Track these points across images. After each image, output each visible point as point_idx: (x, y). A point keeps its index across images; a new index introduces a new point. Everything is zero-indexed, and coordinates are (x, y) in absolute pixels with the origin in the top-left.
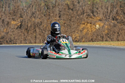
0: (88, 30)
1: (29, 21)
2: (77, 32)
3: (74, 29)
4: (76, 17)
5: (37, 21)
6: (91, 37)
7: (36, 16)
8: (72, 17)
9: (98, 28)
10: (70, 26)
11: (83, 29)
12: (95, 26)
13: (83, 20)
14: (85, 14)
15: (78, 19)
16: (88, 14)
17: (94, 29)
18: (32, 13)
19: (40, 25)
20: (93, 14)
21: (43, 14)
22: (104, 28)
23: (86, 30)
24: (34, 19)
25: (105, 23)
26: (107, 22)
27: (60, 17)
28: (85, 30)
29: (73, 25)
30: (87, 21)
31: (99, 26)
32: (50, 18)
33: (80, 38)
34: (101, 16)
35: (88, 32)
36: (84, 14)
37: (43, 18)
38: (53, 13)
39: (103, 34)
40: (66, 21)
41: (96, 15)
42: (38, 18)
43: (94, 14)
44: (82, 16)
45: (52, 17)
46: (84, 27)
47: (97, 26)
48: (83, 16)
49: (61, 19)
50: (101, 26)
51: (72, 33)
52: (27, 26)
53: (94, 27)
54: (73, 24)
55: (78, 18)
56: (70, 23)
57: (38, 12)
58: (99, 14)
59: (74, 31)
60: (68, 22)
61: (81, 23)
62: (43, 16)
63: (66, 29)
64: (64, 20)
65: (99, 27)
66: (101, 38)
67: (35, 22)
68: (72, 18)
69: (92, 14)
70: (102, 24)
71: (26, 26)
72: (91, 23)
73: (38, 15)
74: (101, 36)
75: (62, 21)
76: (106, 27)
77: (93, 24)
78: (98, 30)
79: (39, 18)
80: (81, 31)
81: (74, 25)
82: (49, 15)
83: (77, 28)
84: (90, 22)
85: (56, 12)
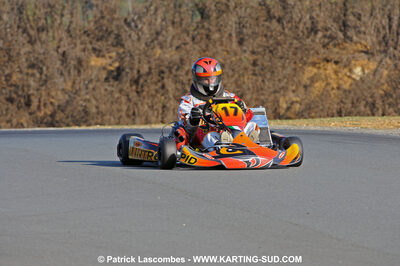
0: (328, 84)
1: (143, 57)
2: (294, 91)
3: (285, 80)
4: (291, 44)
5: (167, 56)
6: (336, 106)
7: (165, 41)
8: (278, 44)
9: (358, 78)
10: (273, 72)
11: (313, 80)
12: (351, 71)
13: (312, 52)
14: (320, 34)
15: (296, 48)
16: (328, 33)
17: (346, 78)
18: (153, 31)
19: (177, 70)
20: (345, 35)
21: (188, 35)
22: (377, 77)
23: (323, 85)
24: (158, 51)
25: (381, 61)
26: (387, 60)
27: (241, 42)
28: (317, 84)
29: (280, 69)
30: (325, 56)
31: (363, 70)
32: (211, 46)
33: (303, 107)
34: (370, 40)
35: (329, 88)
36: (316, 33)
37: (188, 47)
38: (219, 30)
39: (376, 95)
40: (259, 56)
41: (355, 38)
42: (174, 48)
43: (349, 34)
44: (309, 41)
45: (215, 42)
46: (315, 74)
47: (358, 71)
48: (313, 41)
49: (245, 51)
50: (366, 71)
51: (277, 95)
52: (139, 71)
53: (348, 74)
54: (280, 64)
55: (299, 45)
56: (270, 60)
57: (173, 27)
58: (365, 33)
59: (285, 89)
60: (267, 58)
61: (305, 64)
62: (188, 39)
63: (260, 79)
64: (253, 53)
65: (360, 74)
66: (368, 108)
67: (163, 61)
68: (279, 48)
69: (341, 35)
70: (373, 65)
71: (135, 72)
72: (336, 63)
73: (173, 37)
74: (367, 103)
75: (246, 55)
76: (386, 73)
77: (345, 66)
78: (360, 84)
79: (177, 48)
80: (305, 87)
81: (283, 67)
82: (208, 36)
83: (295, 79)
84: (336, 59)
85: (229, 27)
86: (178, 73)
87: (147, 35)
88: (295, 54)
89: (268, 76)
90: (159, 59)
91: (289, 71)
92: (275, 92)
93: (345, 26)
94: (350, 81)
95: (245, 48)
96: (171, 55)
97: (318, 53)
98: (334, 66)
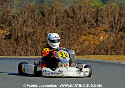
0: (90, 43)
1: (19, 30)
2: (77, 45)
3: (74, 41)
4: (76, 27)
5: (29, 30)
6: (93, 51)
7: (28, 25)
8: (71, 27)
9: (101, 41)
10: (69, 38)
11: (84, 41)
12: (99, 38)
13: (84, 30)
14: (87, 23)
15: (78, 29)
16: (91, 23)
17: (97, 41)
18: (23, 21)
19: (32, 35)
20: (97, 24)
21: (37, 22)
22: (109, 40)
23: (88, 43)
24: (25, 28)
25: (111, 34)
26: (113, 34)
27: (57, 26)
28: (86, 43)
29: (72, 36)
30: (89, 32)
31: (104, 38)
32: (45, 27)
33: (80, 51)
34: (106, 26)
35: (90, 44)
36: (86, 23)
37: (37, 27)
38: (49, 21)
39: (108, 47)
40: (64, 31)
41: (101, 25)
42: (31, 27)
43: (99, 24)
44: (83, 25)
45: (47, 25)
46: (85, 39)
47: (102, 38)
48: (85, 26)
49: (58, 29)
50: (105, 38)
51: (71, 46)
52: (17, 36)
53: (98, 39)
54: (72, 34)
55: (79, 27)
56: (68, 33)
57: (31, 19)
58: (104, 23)
59: (74, 44)
60: (67, 32)
61: (81, 35)
62: (37, 24)
63: (64, 40)
64: (62, 30)
65: (103, 39)
66: (105, 52)
67: (27, 32)
68: (72, 28)
69: (95, 24)
70: (107, 36)
71: (16, 36)
72: (93, 34)
73: (31, 23)
74: (105, 50)
75: (59, 31)
76: (112, 39)
77: (97, 36)
79: (33, 27)
80: (81, 43)
81: (73, 36)
82: (44, 23)
83: (77, 40)
85: (52, 20)
86: (33, 37)
87: (21, 22)
88: (78, 31)
89: (67, 39)
90: (25, 31)
91: (75, 37)
92: (70, 45)
93: (97, 21)
94: (99, 42)
95: (58, 28)
96: (30, 30)
97: (86, 31)
98: (93, 36)
